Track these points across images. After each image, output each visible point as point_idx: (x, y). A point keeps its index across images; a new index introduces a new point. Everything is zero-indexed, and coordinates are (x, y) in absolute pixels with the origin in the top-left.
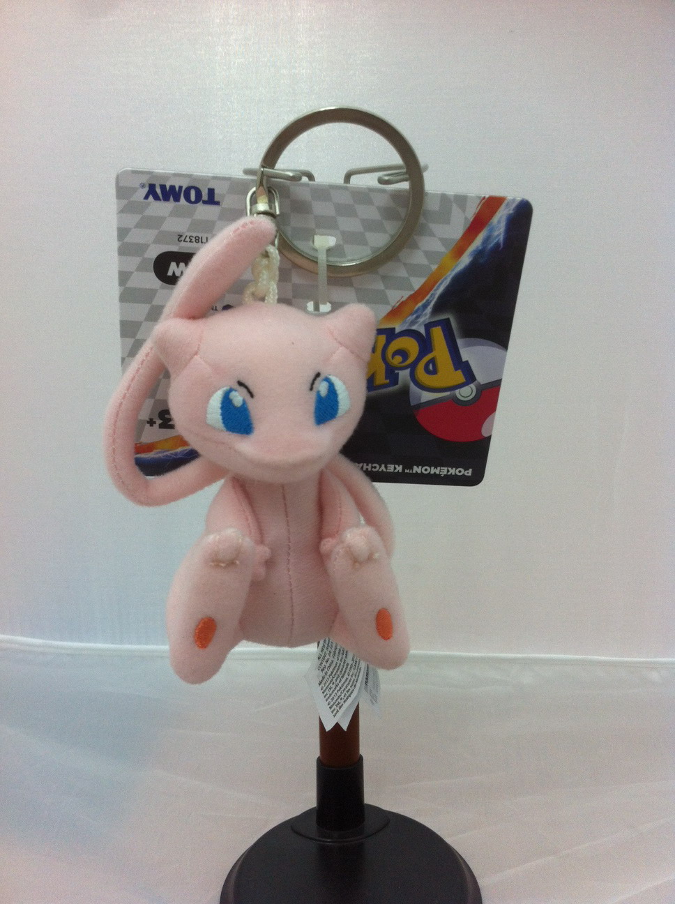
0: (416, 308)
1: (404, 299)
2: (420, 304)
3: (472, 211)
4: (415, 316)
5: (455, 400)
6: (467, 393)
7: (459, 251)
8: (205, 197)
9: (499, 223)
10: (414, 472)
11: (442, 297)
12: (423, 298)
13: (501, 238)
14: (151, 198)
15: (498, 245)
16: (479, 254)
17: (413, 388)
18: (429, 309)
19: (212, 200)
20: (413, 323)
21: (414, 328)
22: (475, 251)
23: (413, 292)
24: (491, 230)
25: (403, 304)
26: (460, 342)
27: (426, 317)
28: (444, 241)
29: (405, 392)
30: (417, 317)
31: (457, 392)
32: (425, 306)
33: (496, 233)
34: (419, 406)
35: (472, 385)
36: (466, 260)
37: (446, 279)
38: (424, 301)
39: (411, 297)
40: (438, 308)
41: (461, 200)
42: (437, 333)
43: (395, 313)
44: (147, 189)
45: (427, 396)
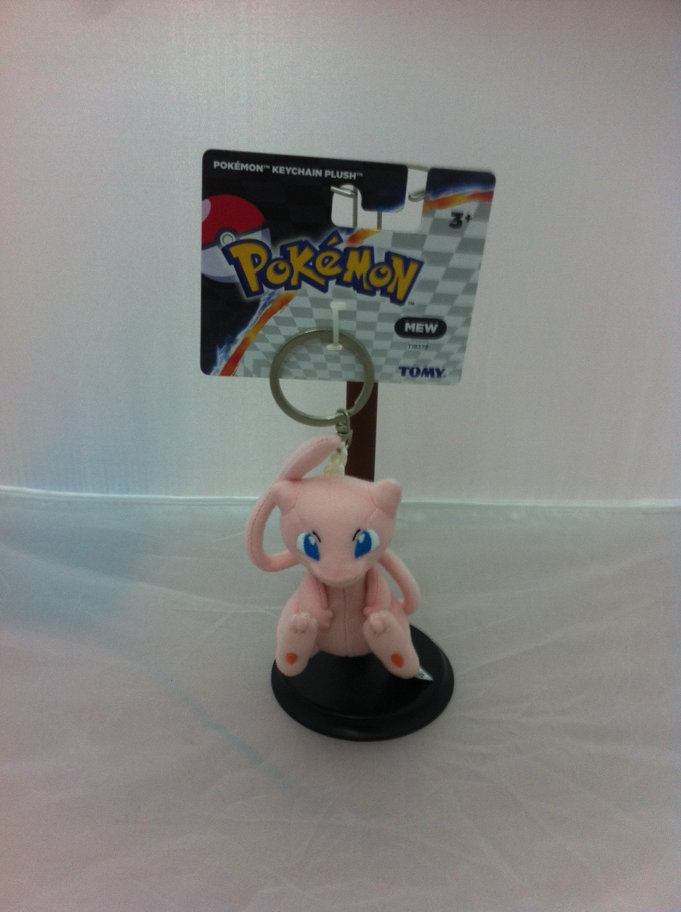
0: (271, 304)
1: (280, 311)
2: (268, 307)
3: (240, 368)
4: (272, 299)
5: (236, 232)
6: (227, 238)
7: (245, 343)
8: (408, 372)
9: (221, 361)
10: (262, 166)
11: (253, 312)
12: (267, 311)
13: (218, 352)
14: (441, 370)
15: (220, 348)
16: (232, 341)
17: (269, 244)
18: (262, 303)
19: (403, 370)
20: (272, 294)
21: (271, 291)
22: (235, 343)
23: (275, 315)
24: (226, 356)
25: (280, 307)
26: (237, 280)
27: (263, 299)
28: (256, 348)
29: (275, 240)
30: (269, 298)
31: (235, 240)
32: (265, 306)
33: (222, 354)
34: (263, 228)
35: (223, 245)
36: (240, 337)
37: (252, 325)
38: (265, 310)
39: (274, 312)
40: (256, 304)
41: (247, 374)
42: (254, 286)
43: (285, 301)
44: (443, 375)
45: (257, 236)
